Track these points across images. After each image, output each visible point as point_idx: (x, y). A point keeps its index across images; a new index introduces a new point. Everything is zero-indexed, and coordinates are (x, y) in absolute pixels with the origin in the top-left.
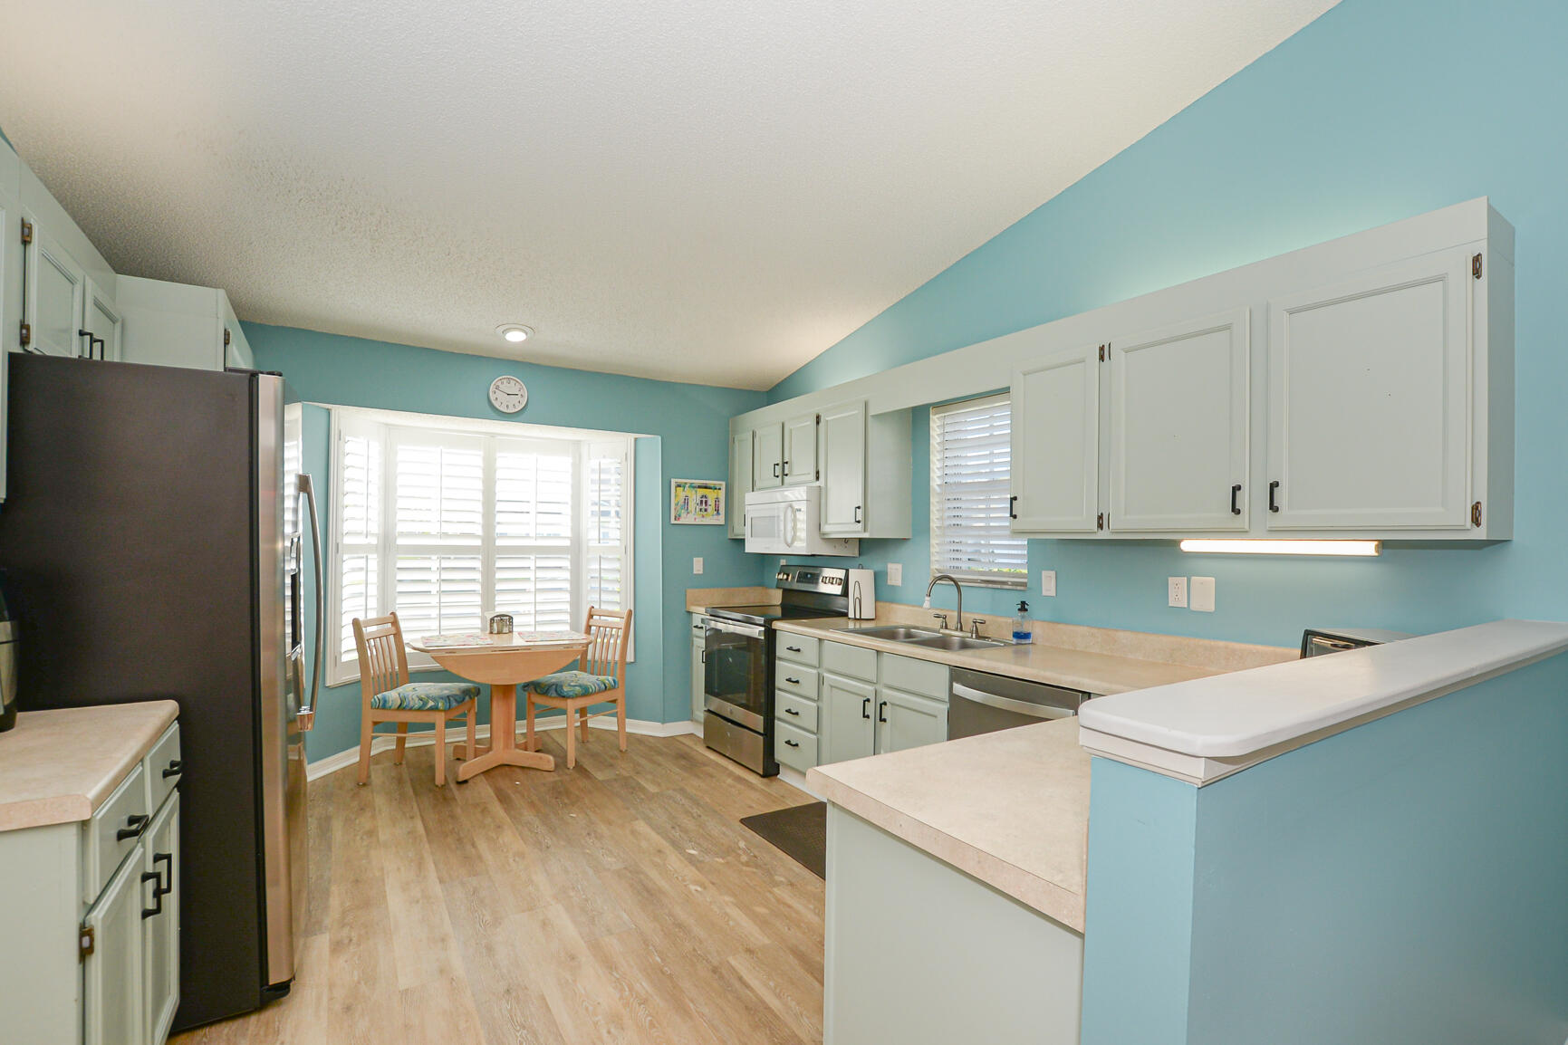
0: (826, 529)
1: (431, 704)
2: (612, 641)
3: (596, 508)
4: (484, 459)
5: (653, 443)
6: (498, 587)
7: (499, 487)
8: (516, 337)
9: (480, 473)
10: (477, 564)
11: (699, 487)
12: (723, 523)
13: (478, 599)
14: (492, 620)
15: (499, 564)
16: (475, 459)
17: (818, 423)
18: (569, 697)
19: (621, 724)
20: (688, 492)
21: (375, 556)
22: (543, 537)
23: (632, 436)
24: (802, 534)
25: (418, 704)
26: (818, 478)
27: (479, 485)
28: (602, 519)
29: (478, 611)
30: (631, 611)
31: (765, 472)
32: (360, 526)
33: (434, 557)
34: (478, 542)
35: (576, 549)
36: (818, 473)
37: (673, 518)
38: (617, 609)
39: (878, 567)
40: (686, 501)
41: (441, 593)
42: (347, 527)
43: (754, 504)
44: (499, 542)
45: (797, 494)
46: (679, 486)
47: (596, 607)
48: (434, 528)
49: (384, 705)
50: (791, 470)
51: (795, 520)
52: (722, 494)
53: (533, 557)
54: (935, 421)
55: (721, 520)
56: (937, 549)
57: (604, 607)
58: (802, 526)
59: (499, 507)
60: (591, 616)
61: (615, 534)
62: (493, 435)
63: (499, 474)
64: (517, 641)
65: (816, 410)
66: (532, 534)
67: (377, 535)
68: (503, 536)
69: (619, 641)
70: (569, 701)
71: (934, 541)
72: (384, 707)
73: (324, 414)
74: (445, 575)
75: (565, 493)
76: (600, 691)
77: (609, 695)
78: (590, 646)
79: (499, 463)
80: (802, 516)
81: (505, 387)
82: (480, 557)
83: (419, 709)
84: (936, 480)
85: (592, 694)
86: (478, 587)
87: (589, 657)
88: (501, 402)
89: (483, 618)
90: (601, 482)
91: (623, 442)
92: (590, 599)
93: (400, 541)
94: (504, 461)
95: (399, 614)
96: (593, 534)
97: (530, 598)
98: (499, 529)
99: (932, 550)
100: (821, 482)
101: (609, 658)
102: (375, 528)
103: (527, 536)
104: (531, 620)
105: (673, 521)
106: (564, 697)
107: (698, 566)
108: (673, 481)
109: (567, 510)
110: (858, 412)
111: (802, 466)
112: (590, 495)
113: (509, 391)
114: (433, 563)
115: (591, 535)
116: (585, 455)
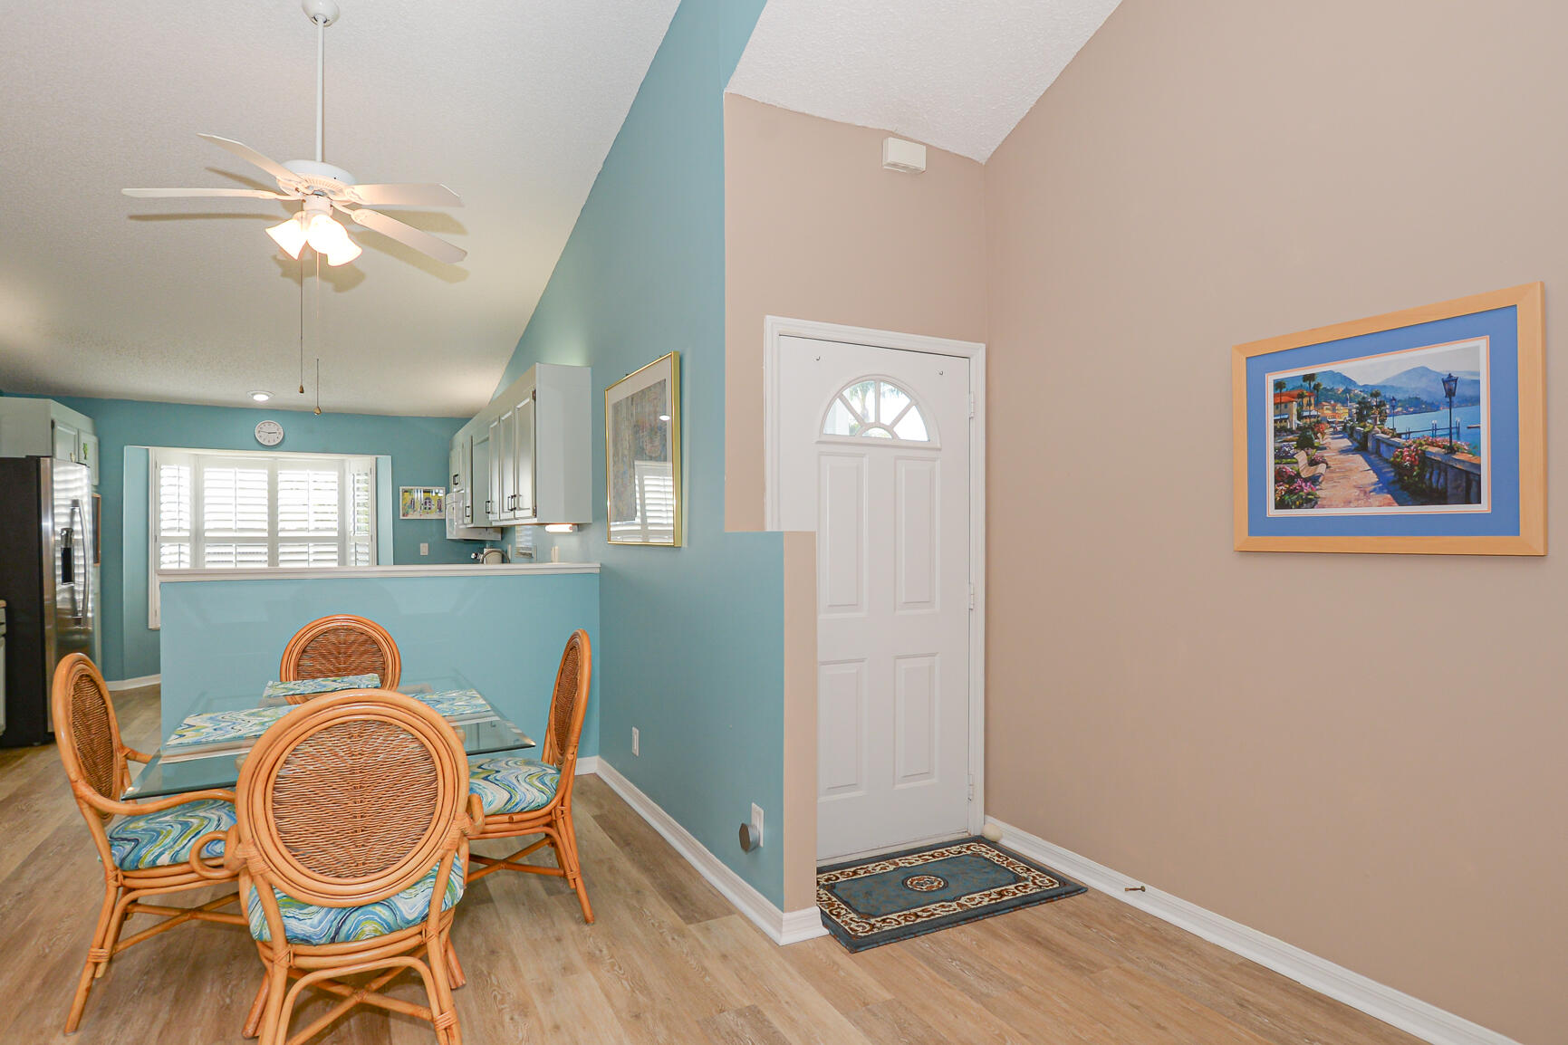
4: (269, 476)
5: (386, 461)
7: (281, 494)
8: (261, 398)
9: (266, 486)
10: (265, 550)
15: (281, 550)
16: (261, 476)
21: (188, 544)
23: (374, 457)
27: (266, 494)
32: (175, 524)
33: (234, 545)
34: (266, 535)
35: (341, 539)
37: (401, 514)
42: (164, 525)
44: (281, 534)
48: (231, 525)
58: (466, 521)
61: (363, 525)
62: (276, 458)
63: (280, 486)
66: (311, 528)
67: (189, 530)
68: (283, 530)
73: (145, 452)
74: (242, 558)
79: (280, 478)
81: (267, 428)
82: (267, 545)
88: (262, 438)
90: (356, 489)
91: (367, 462)
93: (207, 534)
94: (284, 475)
98: (281, 525)
102: (187, 525)
105: (401, 517)
108: (401, 488)
113: (269, 431)
114: (232, 549)
116: (347, 470)
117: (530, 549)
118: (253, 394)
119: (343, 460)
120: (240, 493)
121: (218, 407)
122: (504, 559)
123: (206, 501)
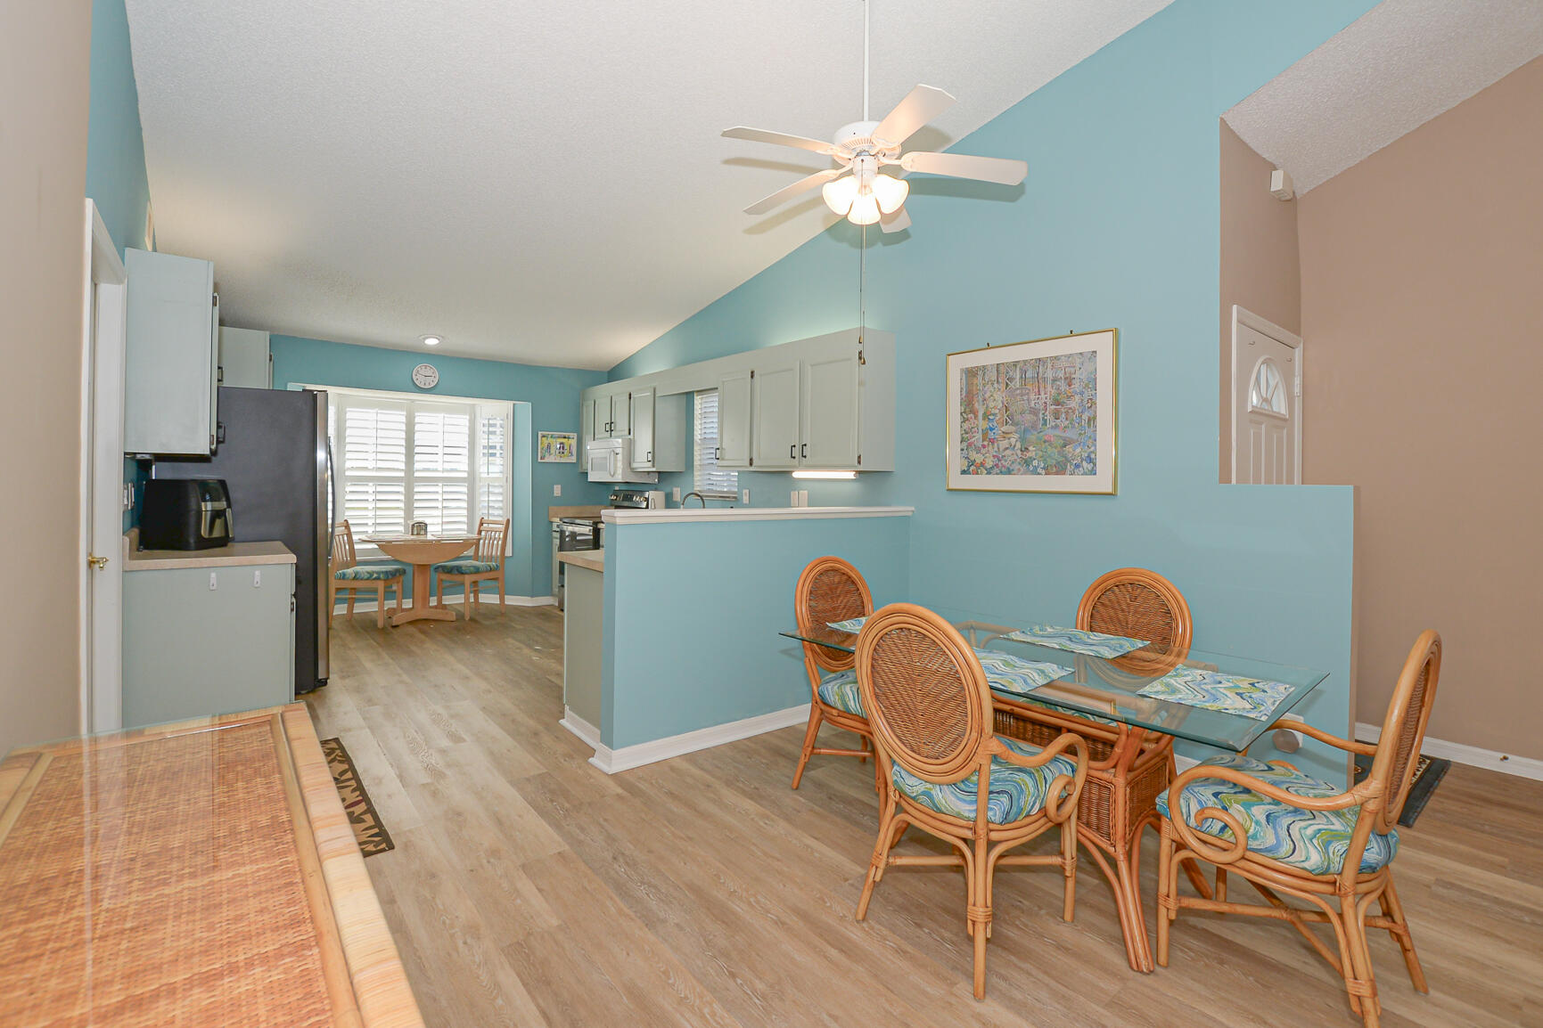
0: (634, 465)
1: (375, 575)
2: (495, 542)
3: (486, 451)
4: (407, 417)
5: (526, 407)
6: (416, 505)
7: (417, 436)
8: (431, 342)
9: (404, 427)
10: (402, 489)
11: (559, 437)
12: (575, 461)
13: (402, 513)
14: (413, 525)
15: (416, 490)
16: (400, 417)
17: (630, 398)
18: (466, 573)
19: (502, 599)
20: (550, 440)
22: (448, 471)
23: (509, 404)
24: (620, 471)
25: (367, 576)
26: (630, 434)
27: (403, 435)
28: (490, 458)
29: (402, 521)
30: (508, 520)
31: (601, 427)
33: (371, 484)
34: (402, 474)
35: (471, 480)
36: (630, 430)
37: (539, 458)
38: (500, 519)
39: (668, 490)
40: (549, 446)
41: (376, 509)
43: (593, 449)
44: (417, 474)
45: (618, 442)
46: (543, 436)
47: (486, 518)
48: (371, 465)
49: (343, 577)
50: (615, 426)
51: (616, 460)
52: (573, 442)
53: (440, 484)
54: (698, 400)
55: (573, 459)
56: (699, 478)
57: (490, 518)
58: (620, 464)
59: (417, 450)
60: (482, 524)
61: (498, 470)
62: (413, 401)
63: (417, 427)
64: (429, 537)
65: (629, 390)
66: (440, 469)
68: (420, 470)
69: (500, 542)
70: (466, 576)
71: (696, 473)
72: (344, 578)
74: (380, 497)
75: (464, 440)
76: (487, 571)
77: (492, 575)
78: (481, 541)
79: (417, 420)
80: (620, 457)
81: (424, 371)
82: (403, 484)
83: (368, 579)
84: (698, 436)
85: (482, 572)
86: (401, 505)
87: (480, 554)
88: (420, 381)
89: (406, 526)
90: (490, 433)
91: (504, 407)
92: (481, 512)
93: (347, 473)
94: (420, 418)
95: (350, 522)
96: (483, 469)
97: (438, 513)
98: (417, 465)
99: (695, 479)
100: (631, 437)
101: (494, 553)
103: (436, 470)
104: (439, 528)
105: (539, 460)
106: (463, 573)
107: (557, 490)
108: (540, 433)
109: (465, 452)
110: (649, 394)
111: (622, 425)
112: (482, 440)
113: (426, 374)
114: (371, 488)
115: (482, 469)
116: (478, 415)
117: (735, 493)
118: (425, 339)
119: (474, 405)
120: (381, 433)
121: (377, 348)
122: (670, 503)
123: (348, 440)
